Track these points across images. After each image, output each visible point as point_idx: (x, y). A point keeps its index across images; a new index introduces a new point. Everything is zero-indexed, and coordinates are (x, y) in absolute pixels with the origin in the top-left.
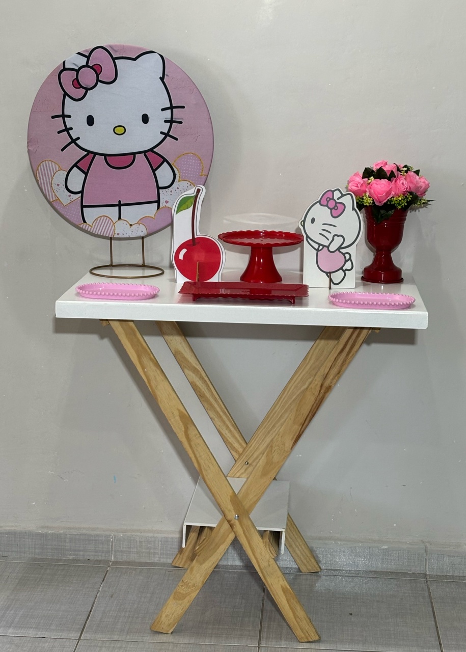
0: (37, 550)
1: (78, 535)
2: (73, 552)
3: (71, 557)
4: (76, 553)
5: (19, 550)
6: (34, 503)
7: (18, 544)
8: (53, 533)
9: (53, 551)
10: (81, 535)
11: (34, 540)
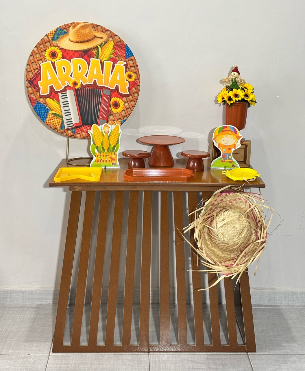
0: (20, 300)
1: (43, 291)
2: (40, 300)
3: (39, 303)
4: (42, 300)
5: (10, 300)
6: (18, 275)
7: (10, 297)
8: (29, 291)
9: (29, 300)
10: (44, 291)
11: (18, 295)
